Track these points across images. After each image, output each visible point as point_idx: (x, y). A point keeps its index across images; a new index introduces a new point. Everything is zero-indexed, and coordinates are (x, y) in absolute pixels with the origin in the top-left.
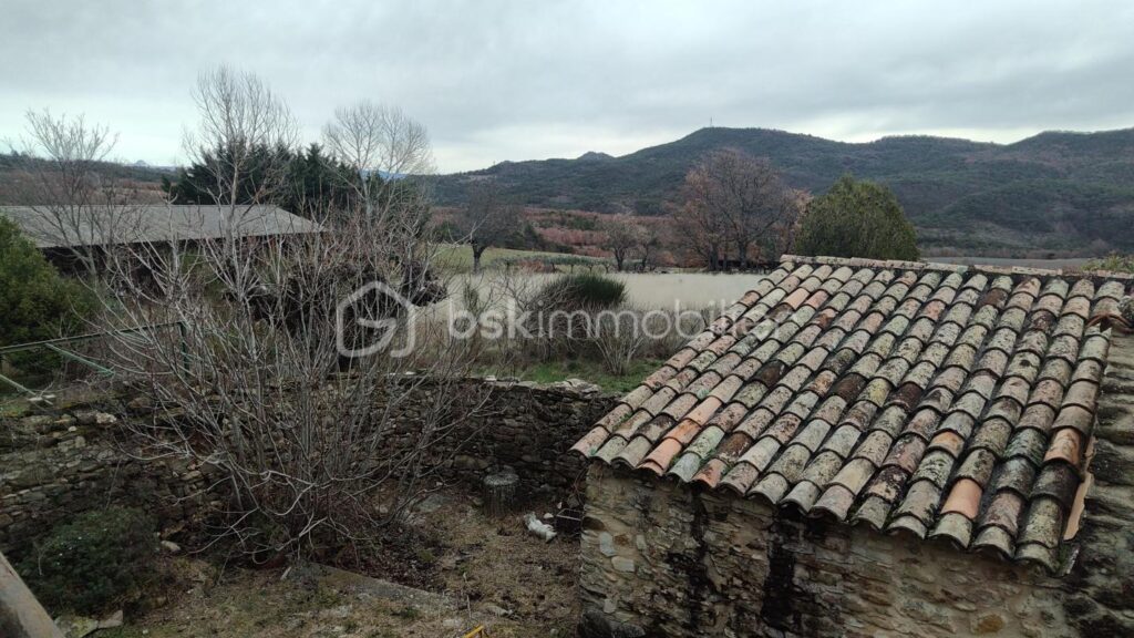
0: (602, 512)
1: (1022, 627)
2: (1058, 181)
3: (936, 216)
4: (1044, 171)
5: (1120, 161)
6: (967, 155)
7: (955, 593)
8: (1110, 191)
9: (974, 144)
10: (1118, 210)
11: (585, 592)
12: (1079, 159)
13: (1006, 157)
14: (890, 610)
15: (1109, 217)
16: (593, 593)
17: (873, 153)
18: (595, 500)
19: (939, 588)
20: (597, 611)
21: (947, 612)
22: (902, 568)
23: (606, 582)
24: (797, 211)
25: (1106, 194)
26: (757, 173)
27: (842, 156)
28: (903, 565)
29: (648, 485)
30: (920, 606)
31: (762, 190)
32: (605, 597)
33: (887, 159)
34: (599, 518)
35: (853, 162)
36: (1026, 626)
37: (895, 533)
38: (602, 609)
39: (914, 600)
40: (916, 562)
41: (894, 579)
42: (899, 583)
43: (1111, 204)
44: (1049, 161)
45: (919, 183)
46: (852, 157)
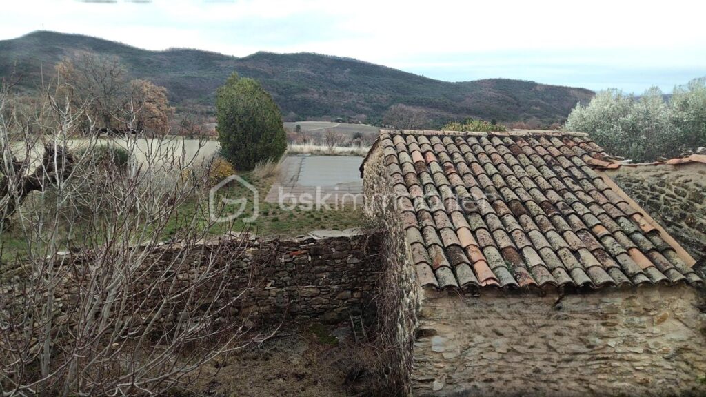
0: (435, 323)
1: (675, 315)
2: (269, 79)
3: (208, 98)
4: (262, 74)
5: (296, 70)
6: (221, 62)
7: (649, 308)
8: (294, 86)
9: (223, 56)
10: (298, 96)
11: (417, 383)
12: (278, 68)
13: (241, 64)
14: (617, 327)
15: (295, 100)
16: (422, 381)
17: (165, 57)
18: (430, 315)
19: (642, 308)
20: (427, 392)
21: (644, 319)
22: (627, 303)
23: (435, 370)
24: (144, 94)
25: (292, 88)
26: (112, 67)
27: (145, 58)
28: (628, 301)
29: (476, 295)
30: (632, 319)
31: (117, 80)
32: (433, 380)
33: (174, 62)
34: (432, 328)
35: (152, 62)
36: (677, 314)
37: (641, 285)
38: (431, 389)
39: (629, 318)
40: (634, 297)
41: (621, 310)
42: (624, 311)
43: (295, 93)
44: (263, 68)
45: (195, 77)
46: (151, 59)
